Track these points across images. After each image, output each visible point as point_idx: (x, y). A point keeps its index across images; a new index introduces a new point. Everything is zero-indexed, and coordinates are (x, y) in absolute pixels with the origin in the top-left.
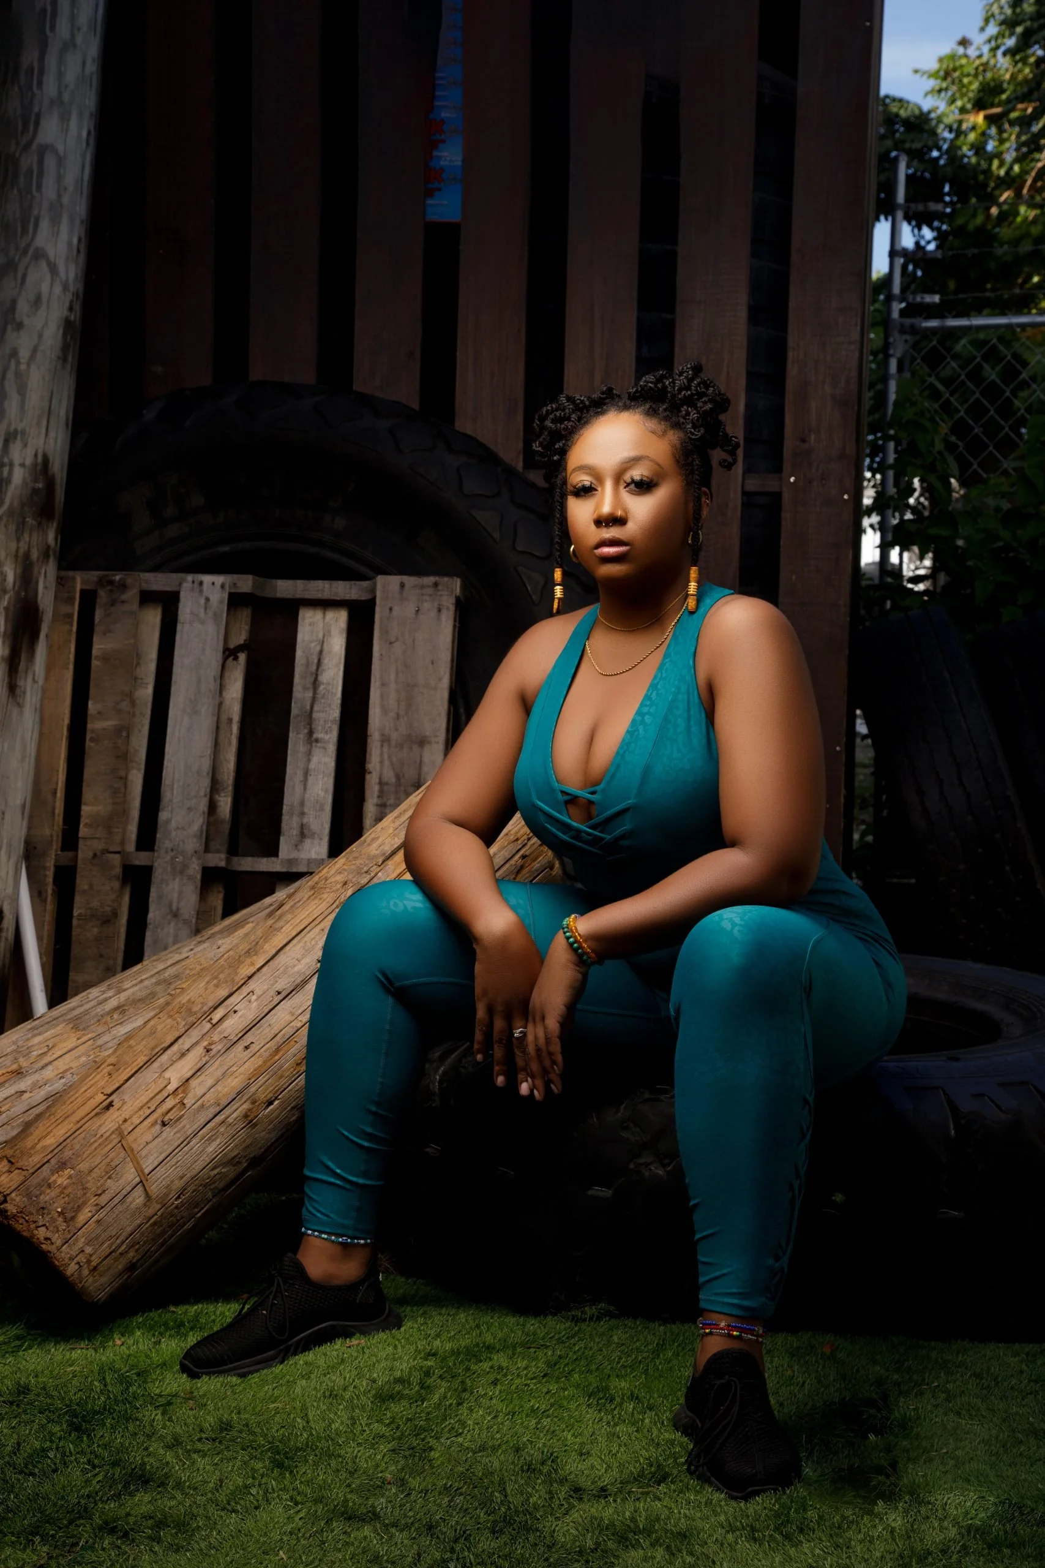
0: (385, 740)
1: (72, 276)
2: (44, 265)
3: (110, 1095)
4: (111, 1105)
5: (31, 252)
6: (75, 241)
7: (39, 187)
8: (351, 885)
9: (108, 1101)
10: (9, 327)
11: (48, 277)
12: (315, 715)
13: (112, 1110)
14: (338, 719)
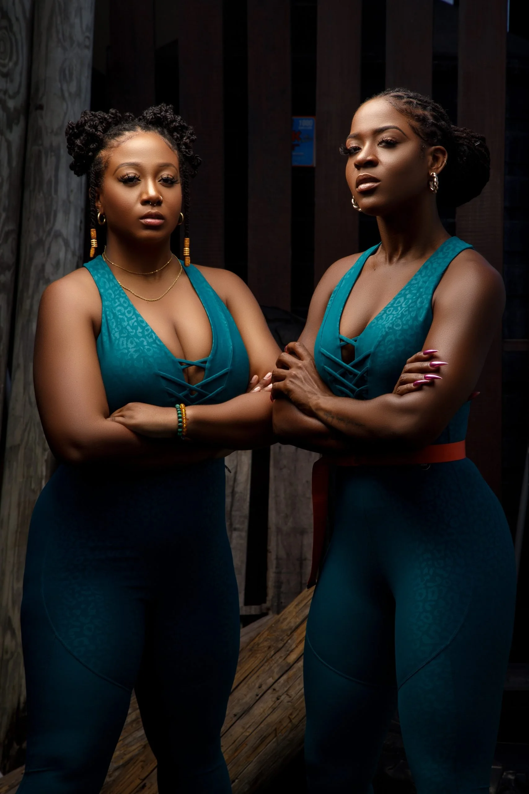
0: (279, 531)
1: (77, 246)
2: (60, 241)
3: (143, 780)
4: (144, 786)
5: (52, 234)
6: (78, 223)
7: (56, 191)
8: (273, 648)
9: (144, 783)
10: (41, 282)
11: (63, 249)
12: (233, 513)
13: (146, 788)
14: (248, 515)
